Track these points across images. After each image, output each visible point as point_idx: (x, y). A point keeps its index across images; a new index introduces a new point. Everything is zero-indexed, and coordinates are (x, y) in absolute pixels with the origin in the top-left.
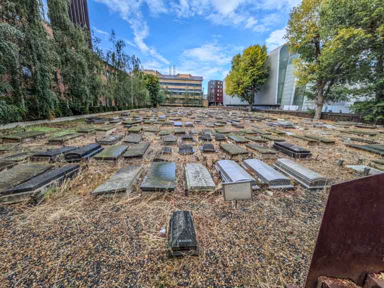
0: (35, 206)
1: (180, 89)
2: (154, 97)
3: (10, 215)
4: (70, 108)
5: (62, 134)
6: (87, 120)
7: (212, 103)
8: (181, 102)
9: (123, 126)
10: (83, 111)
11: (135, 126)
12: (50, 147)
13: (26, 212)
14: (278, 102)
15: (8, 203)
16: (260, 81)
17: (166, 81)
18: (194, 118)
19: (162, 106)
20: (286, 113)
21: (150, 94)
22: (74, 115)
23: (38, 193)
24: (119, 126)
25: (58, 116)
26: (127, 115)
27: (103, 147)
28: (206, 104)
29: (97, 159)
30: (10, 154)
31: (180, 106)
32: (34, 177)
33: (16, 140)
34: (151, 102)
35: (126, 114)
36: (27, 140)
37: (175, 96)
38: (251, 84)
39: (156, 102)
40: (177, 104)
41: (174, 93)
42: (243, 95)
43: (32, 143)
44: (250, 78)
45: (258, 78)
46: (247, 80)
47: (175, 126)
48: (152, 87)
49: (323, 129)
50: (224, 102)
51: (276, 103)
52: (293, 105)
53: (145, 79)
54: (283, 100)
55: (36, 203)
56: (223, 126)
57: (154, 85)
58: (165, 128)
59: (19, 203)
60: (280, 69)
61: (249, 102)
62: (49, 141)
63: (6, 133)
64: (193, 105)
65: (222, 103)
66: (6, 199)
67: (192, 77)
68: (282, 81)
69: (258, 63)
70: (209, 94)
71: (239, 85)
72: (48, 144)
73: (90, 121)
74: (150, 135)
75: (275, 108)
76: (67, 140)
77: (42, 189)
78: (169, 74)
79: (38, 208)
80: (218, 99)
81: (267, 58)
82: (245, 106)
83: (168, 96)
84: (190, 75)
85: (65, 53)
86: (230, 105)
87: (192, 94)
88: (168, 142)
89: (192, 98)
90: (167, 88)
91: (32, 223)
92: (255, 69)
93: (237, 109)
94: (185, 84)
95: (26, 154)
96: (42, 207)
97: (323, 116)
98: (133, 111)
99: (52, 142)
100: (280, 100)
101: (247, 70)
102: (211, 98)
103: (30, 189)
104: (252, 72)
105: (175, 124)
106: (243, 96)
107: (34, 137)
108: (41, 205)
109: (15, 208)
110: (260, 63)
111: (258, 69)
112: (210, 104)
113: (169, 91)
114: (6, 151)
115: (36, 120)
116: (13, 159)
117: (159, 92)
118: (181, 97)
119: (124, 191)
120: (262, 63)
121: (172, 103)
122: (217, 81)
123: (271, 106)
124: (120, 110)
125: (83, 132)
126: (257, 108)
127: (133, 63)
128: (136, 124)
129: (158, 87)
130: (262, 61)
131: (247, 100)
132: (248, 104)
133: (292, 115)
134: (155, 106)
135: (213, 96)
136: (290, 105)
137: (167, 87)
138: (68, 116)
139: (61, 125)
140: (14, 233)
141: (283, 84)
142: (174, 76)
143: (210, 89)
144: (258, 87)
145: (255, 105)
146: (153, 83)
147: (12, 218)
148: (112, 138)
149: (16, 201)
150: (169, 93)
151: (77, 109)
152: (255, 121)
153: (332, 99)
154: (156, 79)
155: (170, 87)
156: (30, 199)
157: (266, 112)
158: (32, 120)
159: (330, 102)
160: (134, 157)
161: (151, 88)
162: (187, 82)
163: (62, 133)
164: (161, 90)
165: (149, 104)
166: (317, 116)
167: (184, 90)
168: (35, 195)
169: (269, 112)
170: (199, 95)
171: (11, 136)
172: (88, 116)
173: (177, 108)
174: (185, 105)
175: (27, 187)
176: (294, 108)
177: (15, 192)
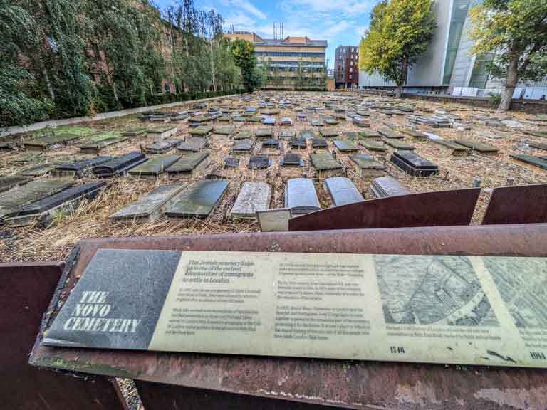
0: (43, 230)
1: (290, 63)
2: (248, 76)
3: (14, 239)
4: (120, 99)
5: (102, 137)
6: (143, 116)
7: (341, 84)
8: (293, 83)
9: (187, 126)
10: (137, 102)
11: (204, 125)
12: (80, 157)
13: (32, 236)
14: (444, 83)
15: (14, 226)
16: (417, 46)
17: (269, 50)
18: (301, 111)
19: (262, 89)
20: (454, 100)
21: (242, 72)
22: (124, 109)
23: (46, 216)
24: (183, 125)
25: (101, 110)
26: (201, 108)
27: (148, 156)
28: (331, 85)
29: (133, 174)
30: (31, 166)
31: (291, 90)
32: (48, 196)
33: (41, 147)
34: (244, 84)
35: (202, 105)
36: (55, 146)
37: (283, 74)
38: (401, 53)
39: (251, 85)
40: (285, 87)
41: (280, 68)
42: (387, 71)
43: (61, 151)
44: (400, 42)
45: (413, 41)
46: (394, 45)
47: (265, 124)
48: (244, 61)
49: (499, 128)
50: (359, 82)
51: (441, 84)
52: (469, 86)
53: (234, 48)
54: (453, 79)
55: (45, 227)
56: (336, 124)
57: (247, 57)
58: (249, 127)
59: (26, 226)
60: (453, 24)
61: (397, 82)
62: (82, 149)
63: (29, 138)
64: (311, 87)
65: (357, 84)
66: (12, 222)
67: (311, 41)
68: (454, 46)
69: (415, 15)
70: (337, 68)
71: (380, 55)
72: (81, 152)
73: (145, 118)
74: (222, 139)
75: (439, 92)
76: (105, 147)
77: (52, 212)
78: (273, 38)
79: (46, 233)
80: (351, 77)
81: (431, 6)
82: (390, 88)
83: (272, 74)
84: (306, 38)
85: (101, 16)
86: (369, 87)
87: (310, 70)
88: (239, 150)
89: (310, 76)
90: (270, 61)
91: (35, 249)
92: (408, 27)
93: (378, 94)
94: (297, 54)
95: (47, 166)
96: (51, 232)
97: (514, 106)
98: (212, 101)
99: (85, 150)
100: (448, 79)
101: (395, 29)
102: (339, 76)
103: (37, 211)
104: (403, 32)
105: (265, 121)
106: (389, 72)
107: (65, 143)
108: (50, 230)
109: (20, 232)
110: (418, 15)
111: (415, 27)
112: (338, 85)
113: (272, 65)
114: (25, 163)
115: (70, 117)
116: (32, 173)
117: (256, 68)
118: (292, 74)
119: (146, 216)
120: (422, 16)
121: (278, 84)
122: (349, 48)
123: (433, 88)
124: (193, 98)
125: (130, 135)
126: (410, 91)
127: (212, 22)
128: (205, 123)
129: (254, 61)
130: (421, 13)
131: (395, 78)
132: (396, 85)
133: (465, 103)
134: (250, 91)
135: (344, 74)
136: (463, 86)
137: (270, 59)
138: (116, 110)
139: (105, 124)
140: (14, 258)
141: (456, 50)
142: (282, 41)
143: (338, 60)
144: (414, 57)
145: (409, 87)
146: (247, 54)
147: (16, 242)
148: (164, 144)
149: (23, 225)
150: (272, 69)
151: (128, 101)
152: (394, 116)
153: (532, 75)
154: (249, 47)
155: (274, 58)
156: (37, 222)
157: (423, 98)
158: (65, 118)
159: (529, 81)
160: (181, 172)
161: (242, 63)
162: (302, 50)
163: (104, 136)
164: (258, 65)
165: (242, 87)
166: (503, 105)
167: (296, 63)
168: (42, 218)
169: (428, 98)
170: (320, 71)
171: (34, 142)
172: (145, 109)
173: (285, 92)
174: (299, 88)
175: (34, 209)
176: (470, 92)
177: (22, 214)
